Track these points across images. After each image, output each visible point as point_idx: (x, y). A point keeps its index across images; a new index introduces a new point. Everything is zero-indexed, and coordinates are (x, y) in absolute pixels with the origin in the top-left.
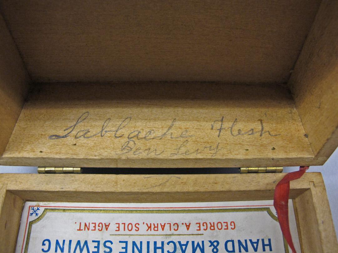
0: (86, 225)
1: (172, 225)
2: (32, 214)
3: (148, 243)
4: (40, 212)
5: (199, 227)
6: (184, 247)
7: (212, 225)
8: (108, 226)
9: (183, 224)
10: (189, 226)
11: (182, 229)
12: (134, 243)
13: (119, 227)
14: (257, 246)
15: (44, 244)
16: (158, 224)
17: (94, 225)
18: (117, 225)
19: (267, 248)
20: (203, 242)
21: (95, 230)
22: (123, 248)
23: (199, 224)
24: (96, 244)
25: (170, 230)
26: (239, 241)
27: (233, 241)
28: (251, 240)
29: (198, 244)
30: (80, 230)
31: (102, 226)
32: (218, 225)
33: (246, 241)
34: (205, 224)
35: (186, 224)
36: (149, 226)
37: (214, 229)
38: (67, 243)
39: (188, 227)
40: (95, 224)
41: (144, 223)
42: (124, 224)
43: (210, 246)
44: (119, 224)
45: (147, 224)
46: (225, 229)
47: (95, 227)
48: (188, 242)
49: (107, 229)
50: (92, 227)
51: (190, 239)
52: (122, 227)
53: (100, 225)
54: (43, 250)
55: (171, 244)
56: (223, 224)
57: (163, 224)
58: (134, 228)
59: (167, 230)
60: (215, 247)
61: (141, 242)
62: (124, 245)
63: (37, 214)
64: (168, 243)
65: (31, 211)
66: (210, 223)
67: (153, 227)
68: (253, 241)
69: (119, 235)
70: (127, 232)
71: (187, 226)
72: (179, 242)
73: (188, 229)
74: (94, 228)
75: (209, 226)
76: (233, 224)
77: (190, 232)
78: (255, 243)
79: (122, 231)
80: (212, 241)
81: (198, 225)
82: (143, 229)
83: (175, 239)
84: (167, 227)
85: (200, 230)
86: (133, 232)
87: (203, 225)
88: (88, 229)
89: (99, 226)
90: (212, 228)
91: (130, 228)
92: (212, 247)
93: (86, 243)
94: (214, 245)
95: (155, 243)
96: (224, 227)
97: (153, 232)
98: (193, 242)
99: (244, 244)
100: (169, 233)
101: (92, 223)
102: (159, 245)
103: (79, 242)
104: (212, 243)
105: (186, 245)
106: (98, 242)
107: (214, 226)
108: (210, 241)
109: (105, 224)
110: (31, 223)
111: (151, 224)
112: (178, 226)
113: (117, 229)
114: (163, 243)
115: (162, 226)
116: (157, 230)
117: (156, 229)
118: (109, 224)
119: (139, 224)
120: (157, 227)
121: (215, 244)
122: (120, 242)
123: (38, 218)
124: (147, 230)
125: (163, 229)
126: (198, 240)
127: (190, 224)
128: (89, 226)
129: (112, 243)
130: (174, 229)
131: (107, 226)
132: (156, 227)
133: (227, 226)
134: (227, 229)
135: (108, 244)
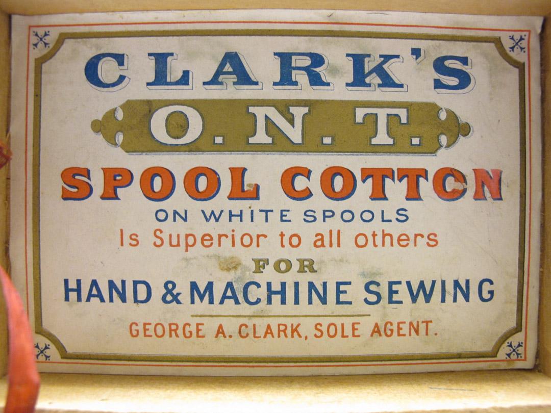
0: (417, 331)
1: (251, 335)
2: (519, 345)
3: (297, 302)
4: (504, 350)
5: (198, 330)
6: (229, 293)
7: (173, 333)
8: (374, 332)
9: (230, 336)
10: (218, 332)
11: (231, 326)
12: (324, 301)
13: (354, 329)
14: (91, 290)
15: (491, 292)
16: (279, 336)
17: (401, 332)
18: (356, 333)
19: (73, 285)
20: (193, 302)
21: (399, 324)
22: (345, 292)
23: (198, 336)
24: (395, 297)
25: (254, 325)
26: (124, 300)
27: (136, 301)
28: (102, 300)
29: (202, 298)
30: (427, 322)
31: (385, 330)
32: (162, 332)
33: (111, 300)
34: (188, 334)
35: (225, 337)
36: (295, 334)
37: (170, 325)
38: (449, 298)
39: (220, 331)
40: (399, 335)
41: (306, 338)
42: (343, 336)
43: (178, 294)
44: (354, 336)
45: (300, 336)
46: (150, 324)
47: (399, 329)
48: (222, 302)
49: (376, 325)
50: (405, 329)
51: (216, 308)
52: (348, 331)
53: (389, 333)
54: (491, 283)
55: (252, 299)
56: (153, 333)
57: (269, 336)
58: (324, 329)
59: (261, 324)
60: (169, 292)
61: (310, 302)
62: (343, 297)
63: (511, 346)
64: (258, 301)
65: (521, 350)
66: (177, 336)
67: (289, 331)
68: (97, 300)
69: (353, 316)
70: (338, 321)
71: (223, 333)
72: (237, 302)
73: (221, 327)
74: (401, 326)
75: (180, 332)
76: (135, 333)
77: (218, 321)
78: (94, 296)
79: (348, 322)
80: (174, 303)
81: (200, 333)
82: (307, 327)
83: (244, 309)
84: (261, 331)
85: (198, 325)
86: (325, 322)
87: (191, 332)
88: (411, 324)
89: (392, 331)
90: (174, 327)
91: (332, 328)
92: (175, 292)
93: (414, 299)
94: (172, 295)
95: (283, 302)
96: (151, 328)
97: (288, 322)
98: (211, 301)
99: (115, 294)
100: (256, 321)
101: (404, 335)
102: (276, 298)
103: (428, 298)
104: (176, 299)
105: (224, 297)
106: (391, 301)
107: (171, 330)
108: (178, 302)
109: (380, 335)
110: (518, 329)
111: (292, 336)
112: (240, 332)
113: (356, 326)
114: (269, 301)
115: (272, 333)
116: (279, 325)
117: (282, 328)
118: (372, 335)
119: (316, 336)
120: (279, 331)
121: (169, 298)
122: (350, 303)
123: (507, 338)
124: (299, 325)
125: (269, 327)
126: (202, 306)
127: (217, 336)
128: (410, 329)
129: (366, 300)
130: (246, 326)
131: (376, 330)
132: (282, 330)
133: (145, 330)
134: (145, 324)
135: (373, 298)
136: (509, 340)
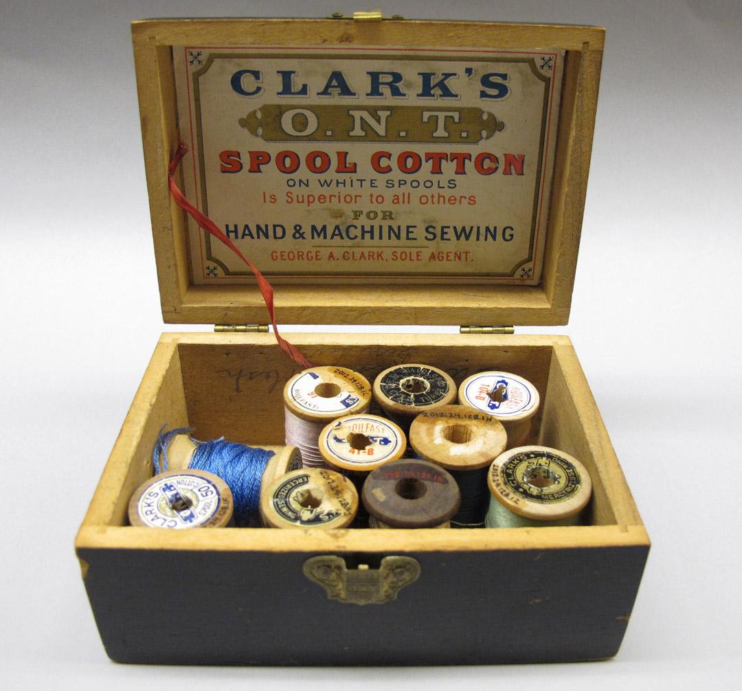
0: (460, 258)
1: (351, 257)
2: (530, 270)
3: (381, 238)
4: (519, 272)
5: (317, 256)
6: (337, 232)
7: (300, 258)
8: (431, 257)
9: (338, 259)
10: (330, 257)
11: (338, 253)
12: (398, 237)
13: (418, 256)
14: (244, 231)
15: (512, 236)
16: (369, 259)
17: (449, 258)
18: (419, 258)
19: (232, 228)
20: (313, 238)
21: (448, 253)
22: (412, 232)
23: (317, 259)
24: (446, 236)
25: (353, 253)
26: (267, 237)
27: (275, 237)
28: (252, 237)
29: (319, 236)
30: (467, 253)
31: (438, 257)
32: (293, 257)
33: (258, 237)
34: (310, 258)
35: (334, 259)
36: (380, 258)
37: (298, 252)
38: (482, 238)
39: (331, 256)
40: (447, 260)
41: (387, 260)
42: (411, 260)
43: (303, 233)
44: (418, 260)
45: (383, 259)
46: (285, 252)
47: (448, 256)
48: (332, 238)
49: (433, 253)
50: (452, 257)
51: (328, 241)
52: (414, 257)
53: (441, 258)
54: (512, 229)
55: (352, 236)
56: (287, 258)
57: (362, 259)
58: (398, 255)
59: (358, 251)
60: (298, 232)
61: (390, 238)
62: (411, 236)
63: (524, 270)
64: (356, 237)
65: (531, 273)
66: (303, 259)
67: (375, 256)
68: (249, 237)
69: (417, 247)
70: (407, 250)
71: (333, 257)
72: (342, 238)
73: (331, 253)
74: (449, 254)
75: (305, 256)
76: (275, 258)
77: (330, 250)
78: (247, 235)
79: (414, 251)
80: (301, 238)
81: (318, 257)
82: (387, 253)
83: (347, 242)
84: (358, 256)
85: (316, 252)
86: (399, 251)
87: (312, 257)
88: (456, 253)
89: (443, 257)
90: (300, 254)
91: (404, 255)
92: (301, 232)
93: (458, 238)
94: (299, 233)
95: (372, 238)
96: (286, 254)
97: (375, 250)
98: (325, 237)
99: (261, 233)
100: (354, 249)
101: (451, 260)
102: (367, 236)
103: (467, 238)
104: (302, 236)
105: (334, 235)
106: (442, 239)
107: (299, 256)
108: (304, 238)
109: (435, 260)
110: (530, 259)
111: (378, 259)
112: (344, 256)
113: (419, 254)
114: (363, 237)
115: (364, 257)
116: (369, 252)
117: (371, 254)
118: (430, 260)
119: (393, 259)
120: (369, 256)
121: (297, 235)
122: (416, 239)
123: (522, 265)
124: (382, 252)
125: (362, 253)
126: (319, 240)
127: (329, 259)
128: (455, 257)
129: (426, 237)
130: (348, 253)
131: (433, 257)
132: (371, 256)
133: (282, 256)
134: (281, 252)
135: (431, 236)
136: (523, 267)
